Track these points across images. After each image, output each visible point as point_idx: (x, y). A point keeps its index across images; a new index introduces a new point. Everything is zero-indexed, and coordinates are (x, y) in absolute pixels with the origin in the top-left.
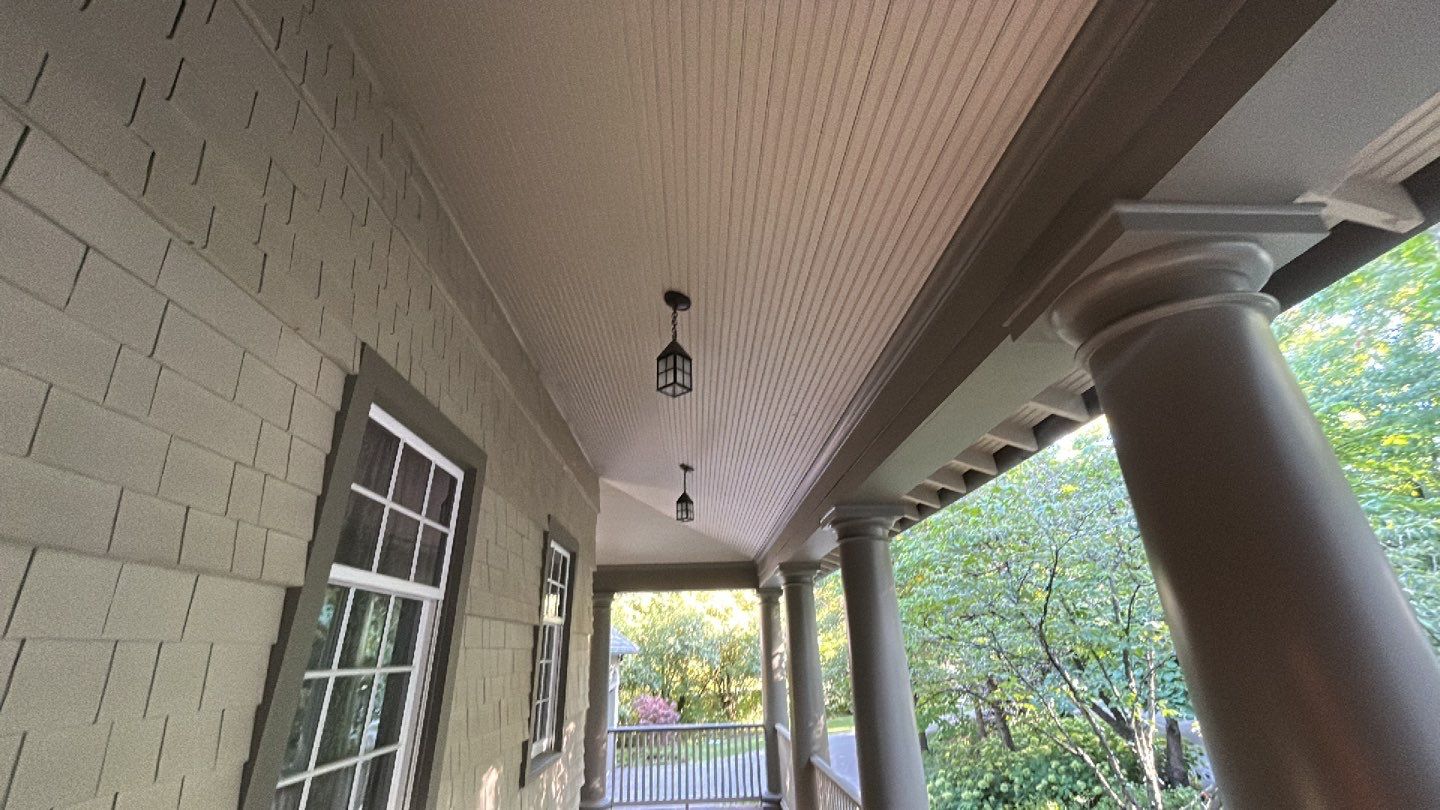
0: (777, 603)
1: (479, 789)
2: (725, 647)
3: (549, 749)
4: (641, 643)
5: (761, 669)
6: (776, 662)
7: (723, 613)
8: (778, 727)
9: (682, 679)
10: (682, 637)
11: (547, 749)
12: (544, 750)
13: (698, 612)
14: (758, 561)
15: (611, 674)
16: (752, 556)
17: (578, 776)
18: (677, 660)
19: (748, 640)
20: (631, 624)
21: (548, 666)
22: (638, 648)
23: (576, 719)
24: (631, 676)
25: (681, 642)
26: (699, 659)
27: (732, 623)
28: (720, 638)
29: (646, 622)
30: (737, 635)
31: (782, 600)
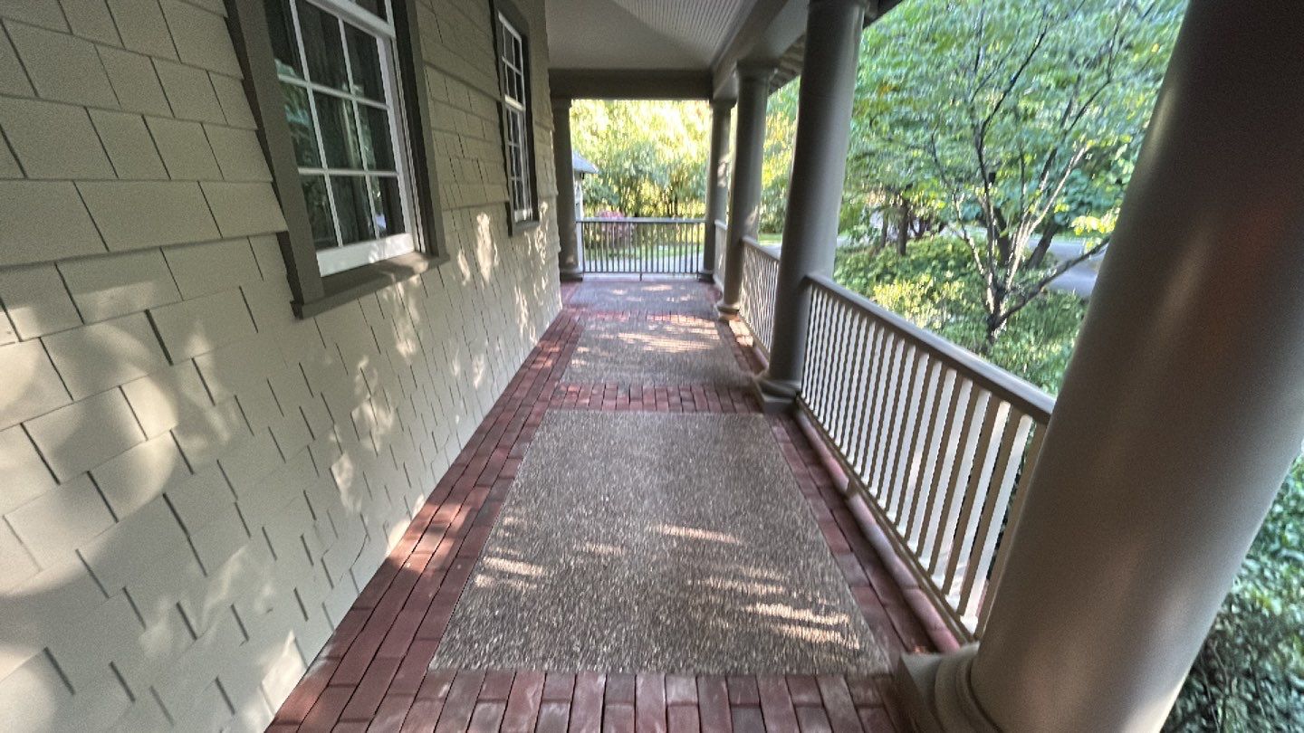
0: (729, 115)
1: (477, 228)
2: (674, 173)
3: (529, 219)
4: (600, 166)
5: (706, 192)
6: (721, 171)
7: (673, 139)
8: (718, 223)
9: (637, 199)
10: (636, 162)
11: (527, 217)
12: (525, 218)
13: (651, 140)
14: (715, 68)
15: (575, 189)
16: (709, 60)
17: (555, 243)
18: (632, 183)
19: (696, 167)
20: (589, 148)
21: (517, 150)
22: (597, 169)
23: (548, 199)
24: (593, 195)
25: (636, 167)
26: (652, 181)
27: (682, 151)
28: (670, 165)
29: (603, 148)
30: (687, 162)
31: (734, 112)
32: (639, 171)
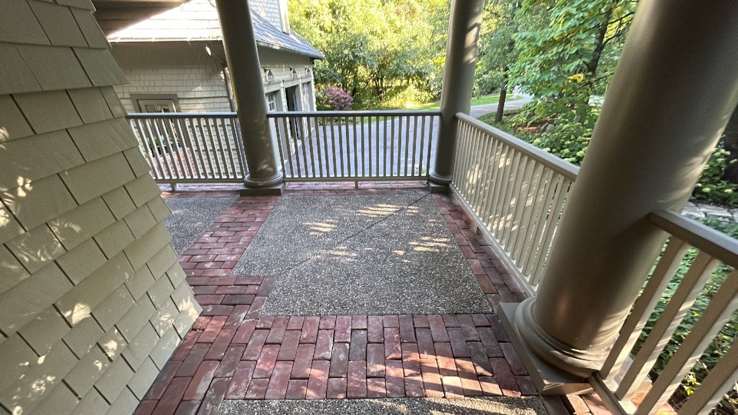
2: (381, 58)
4: (327, 53)
7: (380, 32)
9: (354, 78)
10: (353, 50)
13: (364, 33)
18: (350, 66)
22: (324, 56)
25: (353, 53)
26: (365, 64)
28: (378, 51)
29: (328, 39)
32: (355, 57)
